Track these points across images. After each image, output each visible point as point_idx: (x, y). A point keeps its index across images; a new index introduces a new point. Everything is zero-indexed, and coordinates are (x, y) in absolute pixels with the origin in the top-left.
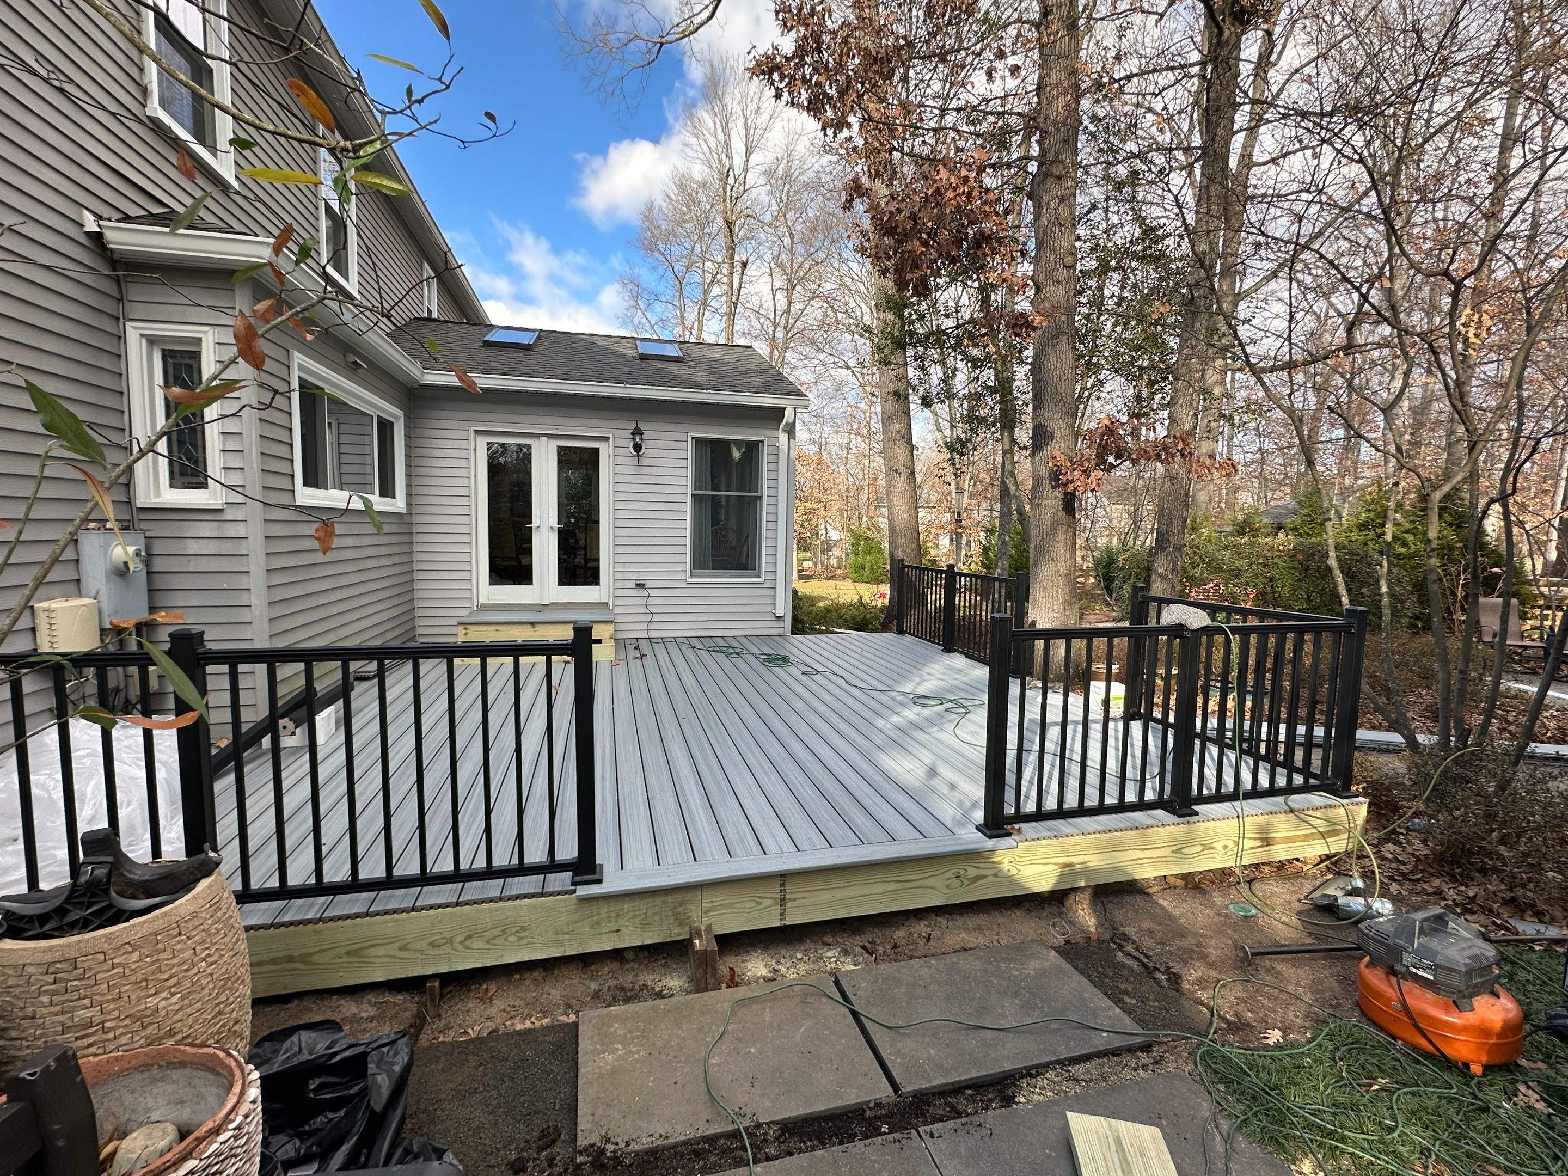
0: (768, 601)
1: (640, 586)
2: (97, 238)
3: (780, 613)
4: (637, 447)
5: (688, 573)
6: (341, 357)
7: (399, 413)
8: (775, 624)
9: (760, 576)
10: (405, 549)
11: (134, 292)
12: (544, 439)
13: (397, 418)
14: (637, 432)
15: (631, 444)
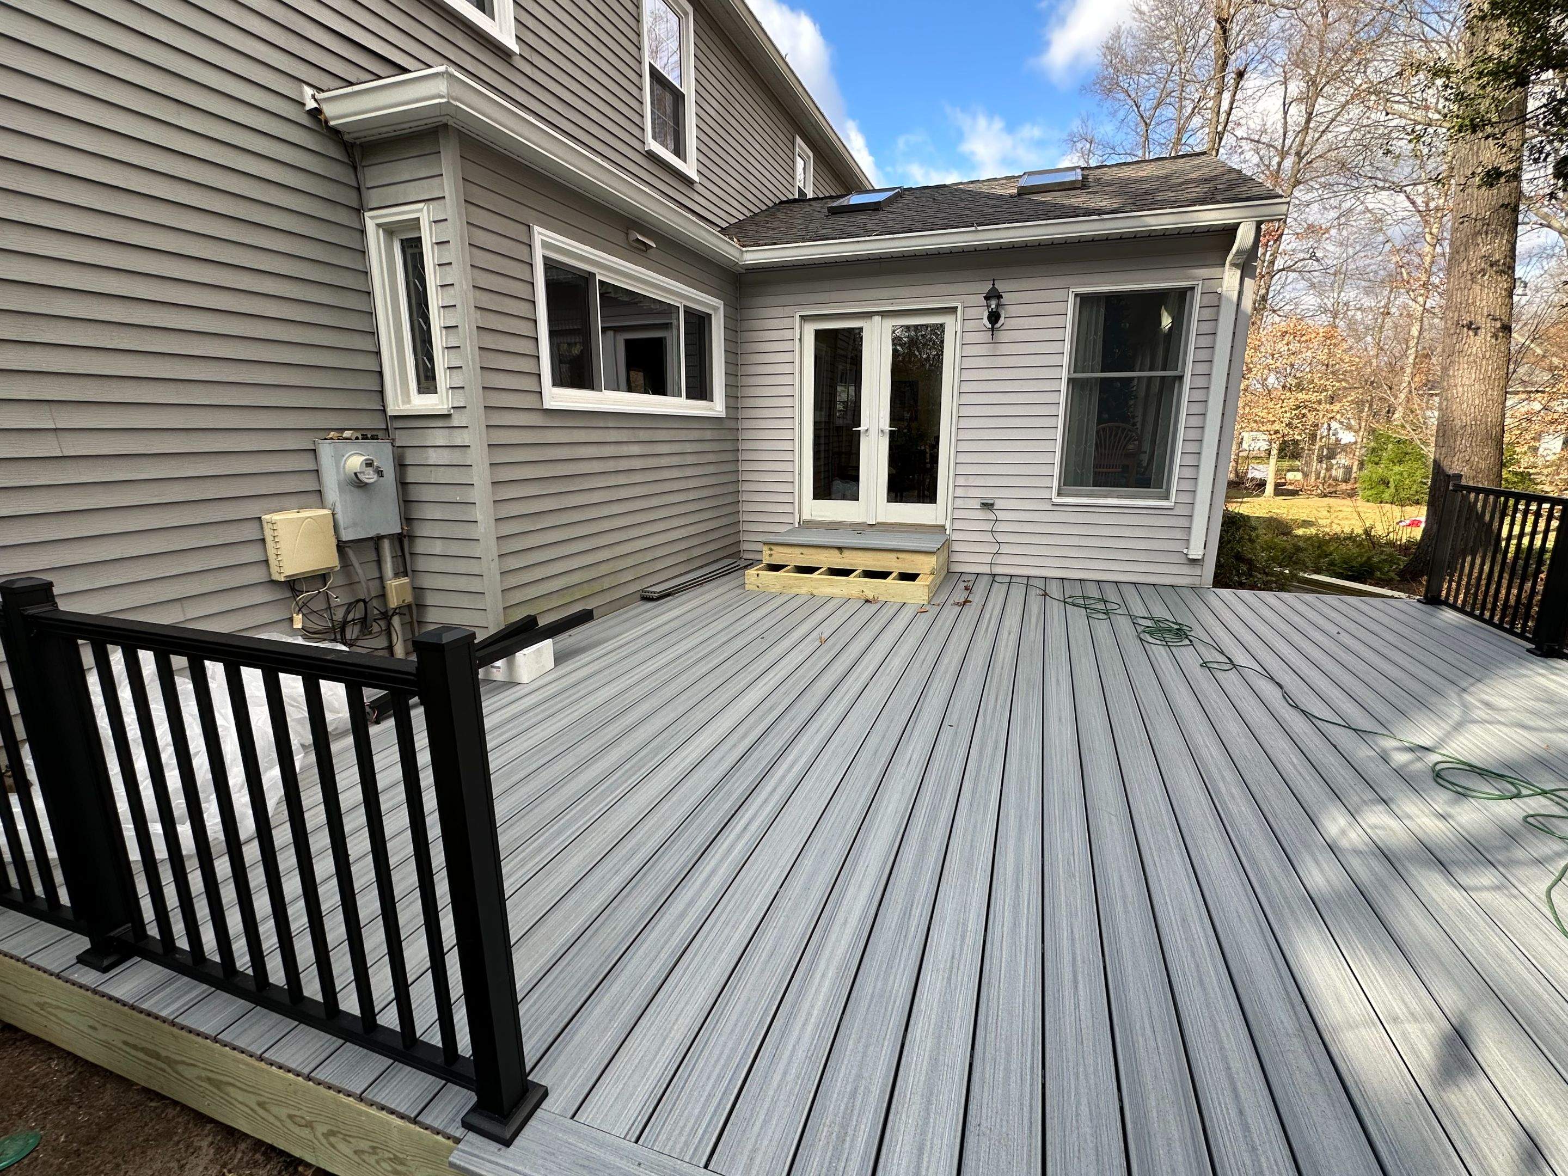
0: (1178, 534)
1: (987, 506)
2: (315, 113)
3: (1196, 552)
4: (994, 317)
5: (1055, 490)
6: (623, 235)
7: (719, 303)
8: (1186, 570)
9: (1167, 498)
10: (729, 457)
11: (373, 176)
12: (877, 319)
13: (716, 309)
14: (993, 295)
15: (986, 314)
